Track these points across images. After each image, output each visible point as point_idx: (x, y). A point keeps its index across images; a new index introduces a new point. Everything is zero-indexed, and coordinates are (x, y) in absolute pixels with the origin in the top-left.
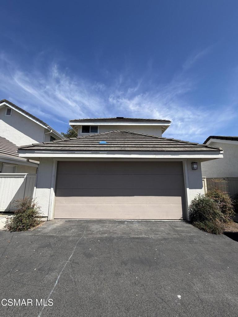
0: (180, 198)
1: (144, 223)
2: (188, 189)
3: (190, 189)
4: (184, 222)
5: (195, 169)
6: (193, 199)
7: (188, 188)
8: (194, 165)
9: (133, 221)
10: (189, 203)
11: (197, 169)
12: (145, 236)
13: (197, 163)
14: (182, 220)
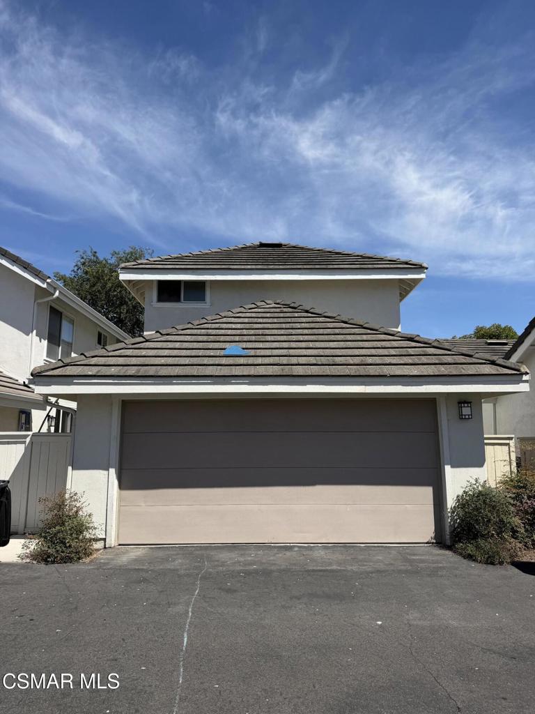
0: (428, 492)
1: (339, 549)
2: (448, 468)
3: (452, 467)
4: (436, 548)
5: (467, 417)
6: (460, 493)
7: (448, 464)
8: (463, 408)
9: (314, 547)
10: (451, 502)
11: (470, 417)
12: (339, 568)
13: (470, 403)
14: (433, 543)
